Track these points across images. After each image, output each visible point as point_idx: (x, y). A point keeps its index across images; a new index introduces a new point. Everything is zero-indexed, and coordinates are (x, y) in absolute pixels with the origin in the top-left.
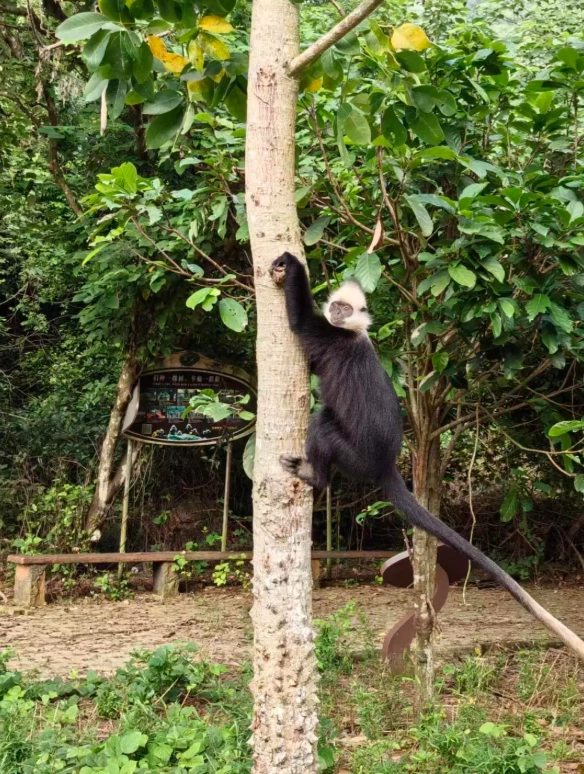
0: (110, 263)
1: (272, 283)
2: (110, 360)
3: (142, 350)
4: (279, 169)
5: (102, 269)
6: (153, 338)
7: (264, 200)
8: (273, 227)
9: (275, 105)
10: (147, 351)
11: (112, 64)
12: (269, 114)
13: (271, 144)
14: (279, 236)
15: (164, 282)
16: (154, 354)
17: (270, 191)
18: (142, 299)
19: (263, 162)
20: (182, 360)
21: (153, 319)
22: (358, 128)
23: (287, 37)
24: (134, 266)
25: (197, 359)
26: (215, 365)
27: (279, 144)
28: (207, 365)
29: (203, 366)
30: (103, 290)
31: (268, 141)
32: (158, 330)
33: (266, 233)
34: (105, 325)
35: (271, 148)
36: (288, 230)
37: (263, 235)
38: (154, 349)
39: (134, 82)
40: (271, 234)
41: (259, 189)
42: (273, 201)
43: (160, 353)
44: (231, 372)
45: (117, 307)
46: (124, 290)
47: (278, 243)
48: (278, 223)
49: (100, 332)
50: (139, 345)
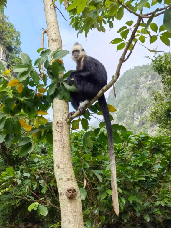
0: (6, 200)
1: (67, 198)
2: (5, 226)
3: (14, 223)
4: (66, 155)
5: (3, 202)
6: (17, 219)
7: (61, 166)
8: (66, 176)
9: (63, 133)
10: (15, 223)
11: (7, 128)
12: (61, 136)
13: (63, 146)
14: (68, 179)
15: (19, 204)
16: (17, 224)
17: (63, 163)
18: (14, 209)
19: (60, 152)
20: (24, 225)
21: (17, 214)
22: (89, 142)
23: (65, 111)
24: (12, 200)
25: (28, 224)
26: (33, 225)
27: (65, 146)
28: (31, 225)
29: (30, 226)
30: (4, 208)
31: (62, 145)
32: (18, 217)
33: (63, 178)
34: (4, 217)
35: (63, 147)
36: (71, 176)
37: (62, 179)
38: (17, 222)
39: (15, 135)
40: (65, 178)
41: (59, 162)
42: (65, 166)
43: (18, 223)
44: (37, 226)
45: (7, 212)
46: (9, 207)
47: (68, 182)
48: (67, 174)
49: (2, 220)
50: (13, 222)
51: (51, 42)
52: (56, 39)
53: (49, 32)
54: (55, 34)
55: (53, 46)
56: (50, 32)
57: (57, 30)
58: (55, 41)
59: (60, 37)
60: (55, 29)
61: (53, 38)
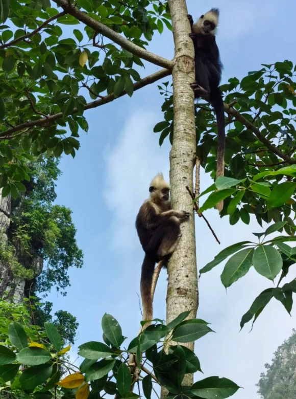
51: (175, 294)
52: (186, 290)
53: (173, 268)
54: (187, 276)
55: (177, 306)
56: (175, 271)
57: (193, 266)
58: (186, 294)
59: (197, 285)
60: (189, 266)
61: (181, 285)
